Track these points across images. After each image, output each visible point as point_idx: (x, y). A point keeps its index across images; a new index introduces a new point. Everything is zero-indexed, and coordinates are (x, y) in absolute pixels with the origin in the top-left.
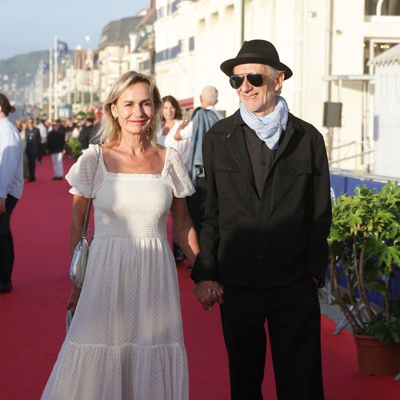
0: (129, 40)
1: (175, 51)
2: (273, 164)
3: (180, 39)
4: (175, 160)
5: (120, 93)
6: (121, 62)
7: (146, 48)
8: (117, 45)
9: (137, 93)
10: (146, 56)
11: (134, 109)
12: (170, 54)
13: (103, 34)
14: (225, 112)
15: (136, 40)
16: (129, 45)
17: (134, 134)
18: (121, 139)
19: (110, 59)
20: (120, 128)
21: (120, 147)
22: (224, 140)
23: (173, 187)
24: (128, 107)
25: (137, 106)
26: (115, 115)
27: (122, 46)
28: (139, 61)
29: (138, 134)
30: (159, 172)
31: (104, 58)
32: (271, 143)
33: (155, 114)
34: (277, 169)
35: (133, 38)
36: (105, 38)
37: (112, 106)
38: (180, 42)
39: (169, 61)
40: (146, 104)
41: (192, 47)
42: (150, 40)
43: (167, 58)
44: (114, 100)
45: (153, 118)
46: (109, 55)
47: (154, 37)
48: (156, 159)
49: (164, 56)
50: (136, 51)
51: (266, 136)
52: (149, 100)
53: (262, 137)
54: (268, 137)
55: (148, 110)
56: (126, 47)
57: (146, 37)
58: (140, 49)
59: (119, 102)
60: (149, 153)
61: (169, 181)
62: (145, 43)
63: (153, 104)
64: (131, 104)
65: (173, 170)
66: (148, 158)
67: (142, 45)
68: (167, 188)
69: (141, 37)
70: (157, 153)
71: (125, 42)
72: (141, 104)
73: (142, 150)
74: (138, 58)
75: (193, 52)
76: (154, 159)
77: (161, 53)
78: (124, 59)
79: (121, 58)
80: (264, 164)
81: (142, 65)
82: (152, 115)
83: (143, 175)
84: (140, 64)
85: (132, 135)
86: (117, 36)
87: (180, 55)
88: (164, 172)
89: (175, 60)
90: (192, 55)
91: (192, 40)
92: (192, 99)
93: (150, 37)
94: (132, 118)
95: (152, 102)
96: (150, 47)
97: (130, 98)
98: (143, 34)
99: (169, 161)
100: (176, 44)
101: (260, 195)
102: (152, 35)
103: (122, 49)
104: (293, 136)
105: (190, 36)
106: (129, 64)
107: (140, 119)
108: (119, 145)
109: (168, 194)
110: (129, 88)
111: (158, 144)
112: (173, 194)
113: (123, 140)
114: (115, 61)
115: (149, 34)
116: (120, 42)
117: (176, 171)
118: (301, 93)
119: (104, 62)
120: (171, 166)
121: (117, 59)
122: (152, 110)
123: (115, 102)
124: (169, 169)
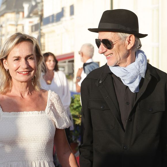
0: (23, 8)
1: (59, 17)
2: (135, 104)
3: (63, 6)
4: (55, 100)
5: (10, 50)
6: (17, 25)
7: (36, 14)
8: (13, 12)
9: (23, 50)
10: (36, 20)
11: (20, 63)
12: (55, 18)
13: (3, 4)
14: (99, 63)
15: (28, 8)
16: (23, 12)
17: (22, 82)
18: (12, 86)
19: (9, 23)
20: (10, 77)
21: (11, 93)
22: (97, 85)
23: (55, 120)
24: (16, 62)
25: (23, 60)
26: (6, 67)
27: (18, 13)
28: (31, 24)
29: (25, 82)
30: (44, 109)
31: (4, 23)
32: (133, 88)
33: (38, 65)
34: (138, 108)
35: (26, 6)
36: (4, 7)
37: (4, 60)
38: (63, 9)
39: (54, 24)
40: (30, 58)
41: (72, 13)
42: (39, 8)
43: (53, 21)
44: (5, 56)
45: (36, 69)
46: (8, 20)
47: (43, 6)
48: (40, 100)
49: (51, 20)
50: (29, 17)
51: (129, 82)
52: (32, 55)
53: (126, 82)
54: (131, 83)
55: (31, 63)
56: (21, 14)
57: (36, 6)
58: (31, 15)
59: (9, 58)
60: (34, 95)
61: (52, 116)
62: (35, 10)
63: (35, 58)
64: (18, 59)
65: (54, 107)
66: (34, 100)
67: (33, 11)
68: (51, 121)
69: (32, 5)
70: (40, 96)
71: (20, 10)
72: (26, 59)
73: (28, 94)
74: (30, 22)
75: (73, 17)
76: (39, 100)
77: (48, 18)
78: (19, 23)
79: (17, 22)
80: (128, 103)
81: (34, 28)
82: (35, 67)
83: (30, 112)
84: (32, 26)
85: (20, 83)
86: (14, 4)
87: (63, 19)
88: (47, 109)
89: (59, 23)
90: (73, 19)
91: (72, 8)
92: (73, 53)
93: (39, 5)
94: (20, 70)
95: (35, 56)
96: (40, 13)
97: (17, 54)
98: (34, 3)
99: (51, 101)
100: (59, 10)
101: (125, 128)
102: (41, 4)
103: (18, 15)
104: (150, 81)
105: (71, 4)
106: (23, 27)
107: (26, 70)
108: (11, 91)
109: (52, 126)
110: (16, 46)
111: (41, 89)
112: (55, 126)
113: (13, 87)
114: (12, 25)
115: (39, 3)
116: (16, 10)
117: (57, 108)
118: (158, 48)
119: (4, 25)
120: (52, 105)
121: (14, 23)
122: (35, 62)
123: (6, 58)
124: (51, 107)
